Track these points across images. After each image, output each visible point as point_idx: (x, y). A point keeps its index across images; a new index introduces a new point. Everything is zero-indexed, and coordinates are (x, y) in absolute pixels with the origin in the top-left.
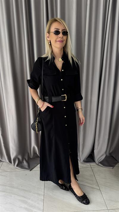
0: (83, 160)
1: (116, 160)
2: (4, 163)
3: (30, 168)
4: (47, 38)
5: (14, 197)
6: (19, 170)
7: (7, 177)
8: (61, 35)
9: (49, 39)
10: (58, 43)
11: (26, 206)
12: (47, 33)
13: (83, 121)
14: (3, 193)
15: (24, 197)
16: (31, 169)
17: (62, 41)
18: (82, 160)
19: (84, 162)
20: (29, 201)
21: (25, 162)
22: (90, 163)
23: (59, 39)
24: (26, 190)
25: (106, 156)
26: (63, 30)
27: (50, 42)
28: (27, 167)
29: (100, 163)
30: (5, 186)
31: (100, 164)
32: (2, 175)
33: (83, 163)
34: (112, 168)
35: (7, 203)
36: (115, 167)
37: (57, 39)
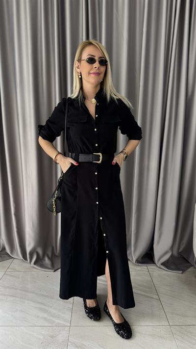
0: (136, 259)
1: (189, 263)
2: (15, 260)
3: (53, 268)
4: (77, 69)
5: (28, 303)
6: (37, 269)
7: (19, 278)
8: (97, 64)
9: (78, 70)
10: (93, 76)
11: (45, 315)
12: (77, 62)
14: (14, 298)
15: (43, 304)
16: (55, 269)
17: (98, 74)
18: (134, 259)
20: (51, 310)
21: (46, 259)
22: (147, 265)
23: (94, 71)
24: (45, 296)
25: (172, 256)
26: (100, 57)
27: (81, 75)
28: (49, 266)
29: (163, 264)
30: (16, 289)
31: (162, 267)
32: (12, 276)
33: (137, 264)
34: (181, 272)
35: (17, 311)
36: (186, 272)
37: (91, 70)
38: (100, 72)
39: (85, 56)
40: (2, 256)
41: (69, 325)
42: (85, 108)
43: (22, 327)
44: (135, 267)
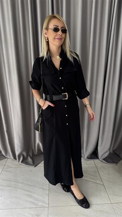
1: (120, 157)
2: (9, 160)
3: (35, 164)
4: (45, 34)
5: (20, 191)
6: (24, 166)
7: (12, 173)
8: (60, 33)
9: (46, 36)
10: (57, 40)
11: (32, 200)
12: (45, 30)
14: (10, 188)
15: (30, 192)
16: (36, 165)
17: (60, 39)
18: (86, 157)
20: (35, 195)
21: (29, 158)
22: (94, 160)
23: (58, 37)
24: (31, 185)
25: (110, 153)
26: (62, 27)
28: (31, 163)
29: (104, 159)
30: (11, 181)
31: (103, 161)
32: (7, 171)
33: (87, 159)
34: (116, 164)
35: (13, 197)
36: (118, 164)
37: (56, 36)
38: (62, 38)
39: (51, 26)
41: (48, 206)
43: (17, 209)
44: (86, 162)
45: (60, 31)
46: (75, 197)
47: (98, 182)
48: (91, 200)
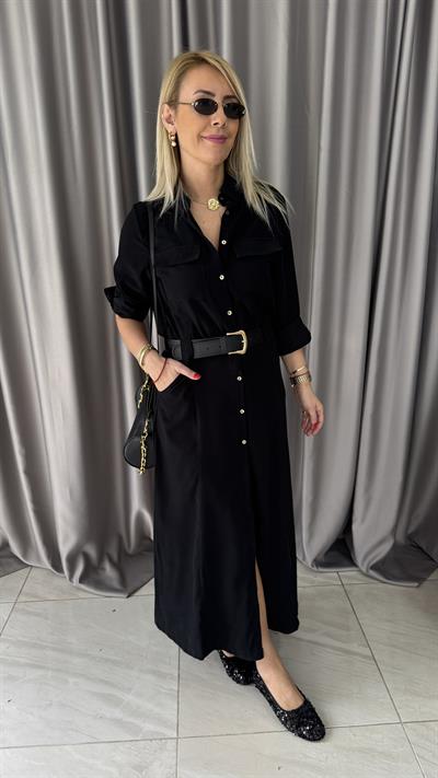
0: (313, 557)
1: (432, 559)
2: (34, 572)
3: (128, 588)
4: (165, 123)
5: (75, 684)
6: (89, 594)
7: (47, 618)
8: (219, 116)
10: (209, 143)
11: (118, 713)
12: (166, 106)
13: (318, 416)
14: (40, 672)
15: (111, 685)
16: (130, 589)
17: (222, 139)
18: (309, 560)
19: (317, 566)
20: (129, 698)
21: (107, 567)
22: (339, 570)
23: (213, 131)
24: (114, 662)
25: (395, 546)
26: (227, 97)
28: (116, 584)
29: (375, 567)
30: (43, 647)
31: (372, 573)
32: (29, 613)
33: (315, 569)
34: (416, 584)
35: (51, 705)
36: (426, 583)
37: (204, 128)
38: (226, 135)
39: (189, 94)
40: (4, 560)
41: (175, 736)
42: (192, 224)
43: (66, 747)
44: (312, 576)
45: (220, 110)
46: (272, 702)
47: (355, 647)
48: (330, 712)
